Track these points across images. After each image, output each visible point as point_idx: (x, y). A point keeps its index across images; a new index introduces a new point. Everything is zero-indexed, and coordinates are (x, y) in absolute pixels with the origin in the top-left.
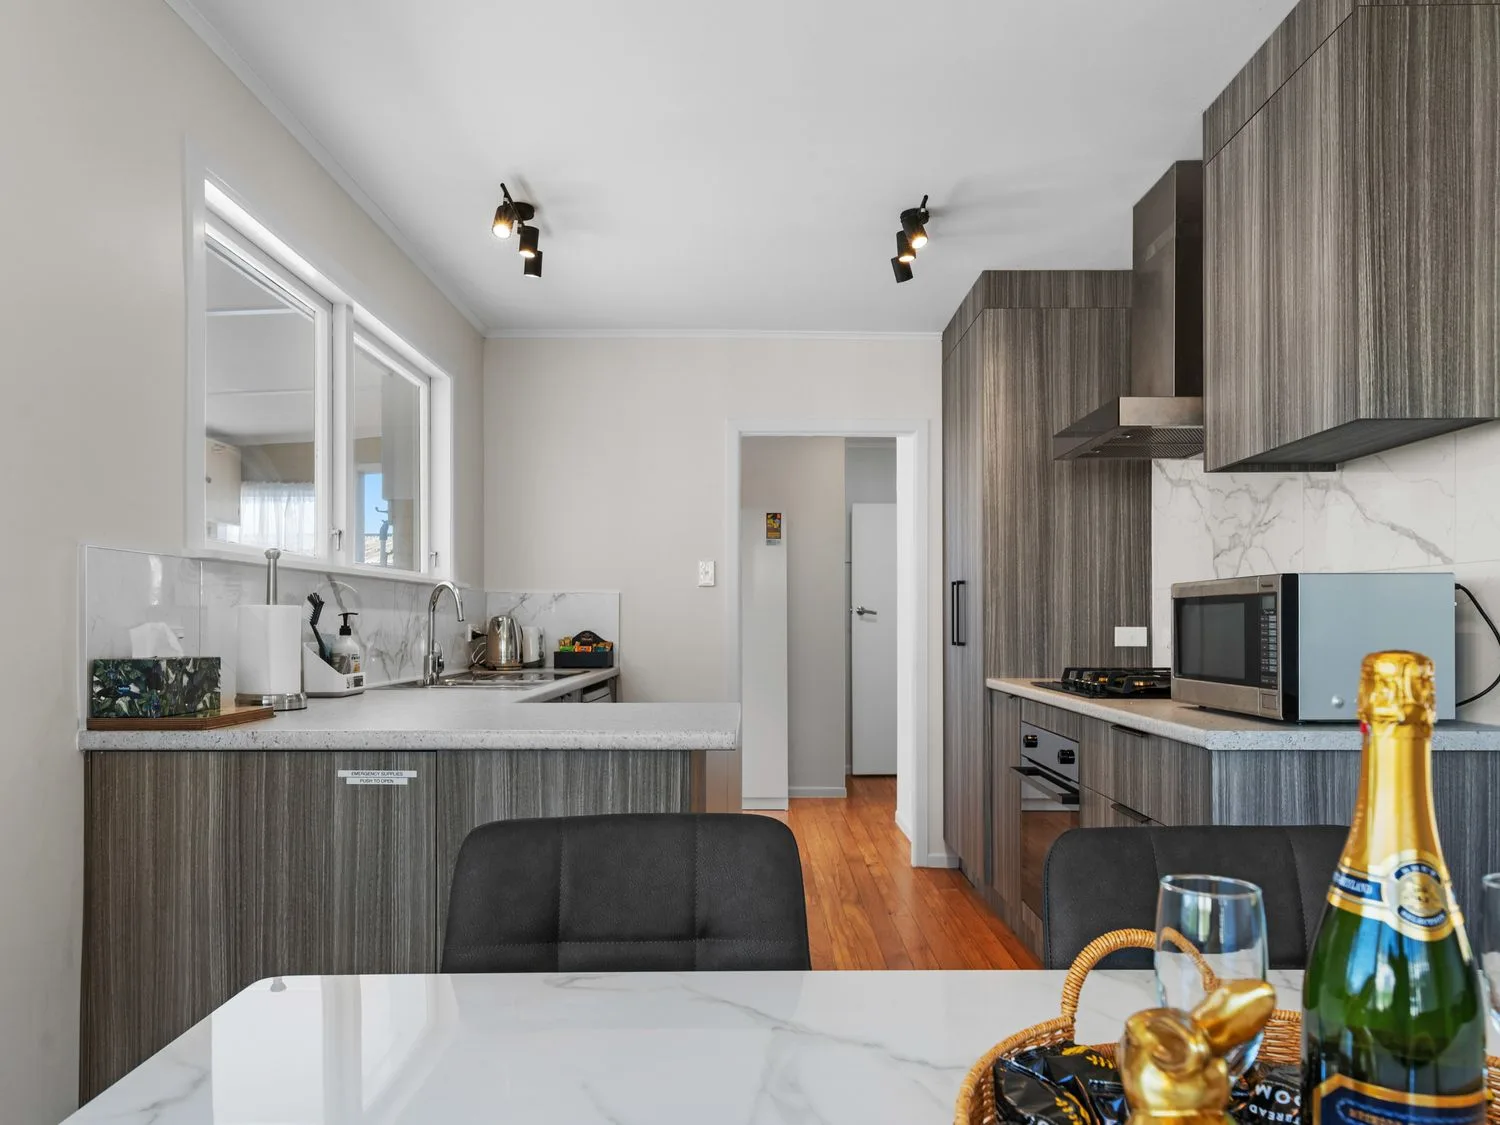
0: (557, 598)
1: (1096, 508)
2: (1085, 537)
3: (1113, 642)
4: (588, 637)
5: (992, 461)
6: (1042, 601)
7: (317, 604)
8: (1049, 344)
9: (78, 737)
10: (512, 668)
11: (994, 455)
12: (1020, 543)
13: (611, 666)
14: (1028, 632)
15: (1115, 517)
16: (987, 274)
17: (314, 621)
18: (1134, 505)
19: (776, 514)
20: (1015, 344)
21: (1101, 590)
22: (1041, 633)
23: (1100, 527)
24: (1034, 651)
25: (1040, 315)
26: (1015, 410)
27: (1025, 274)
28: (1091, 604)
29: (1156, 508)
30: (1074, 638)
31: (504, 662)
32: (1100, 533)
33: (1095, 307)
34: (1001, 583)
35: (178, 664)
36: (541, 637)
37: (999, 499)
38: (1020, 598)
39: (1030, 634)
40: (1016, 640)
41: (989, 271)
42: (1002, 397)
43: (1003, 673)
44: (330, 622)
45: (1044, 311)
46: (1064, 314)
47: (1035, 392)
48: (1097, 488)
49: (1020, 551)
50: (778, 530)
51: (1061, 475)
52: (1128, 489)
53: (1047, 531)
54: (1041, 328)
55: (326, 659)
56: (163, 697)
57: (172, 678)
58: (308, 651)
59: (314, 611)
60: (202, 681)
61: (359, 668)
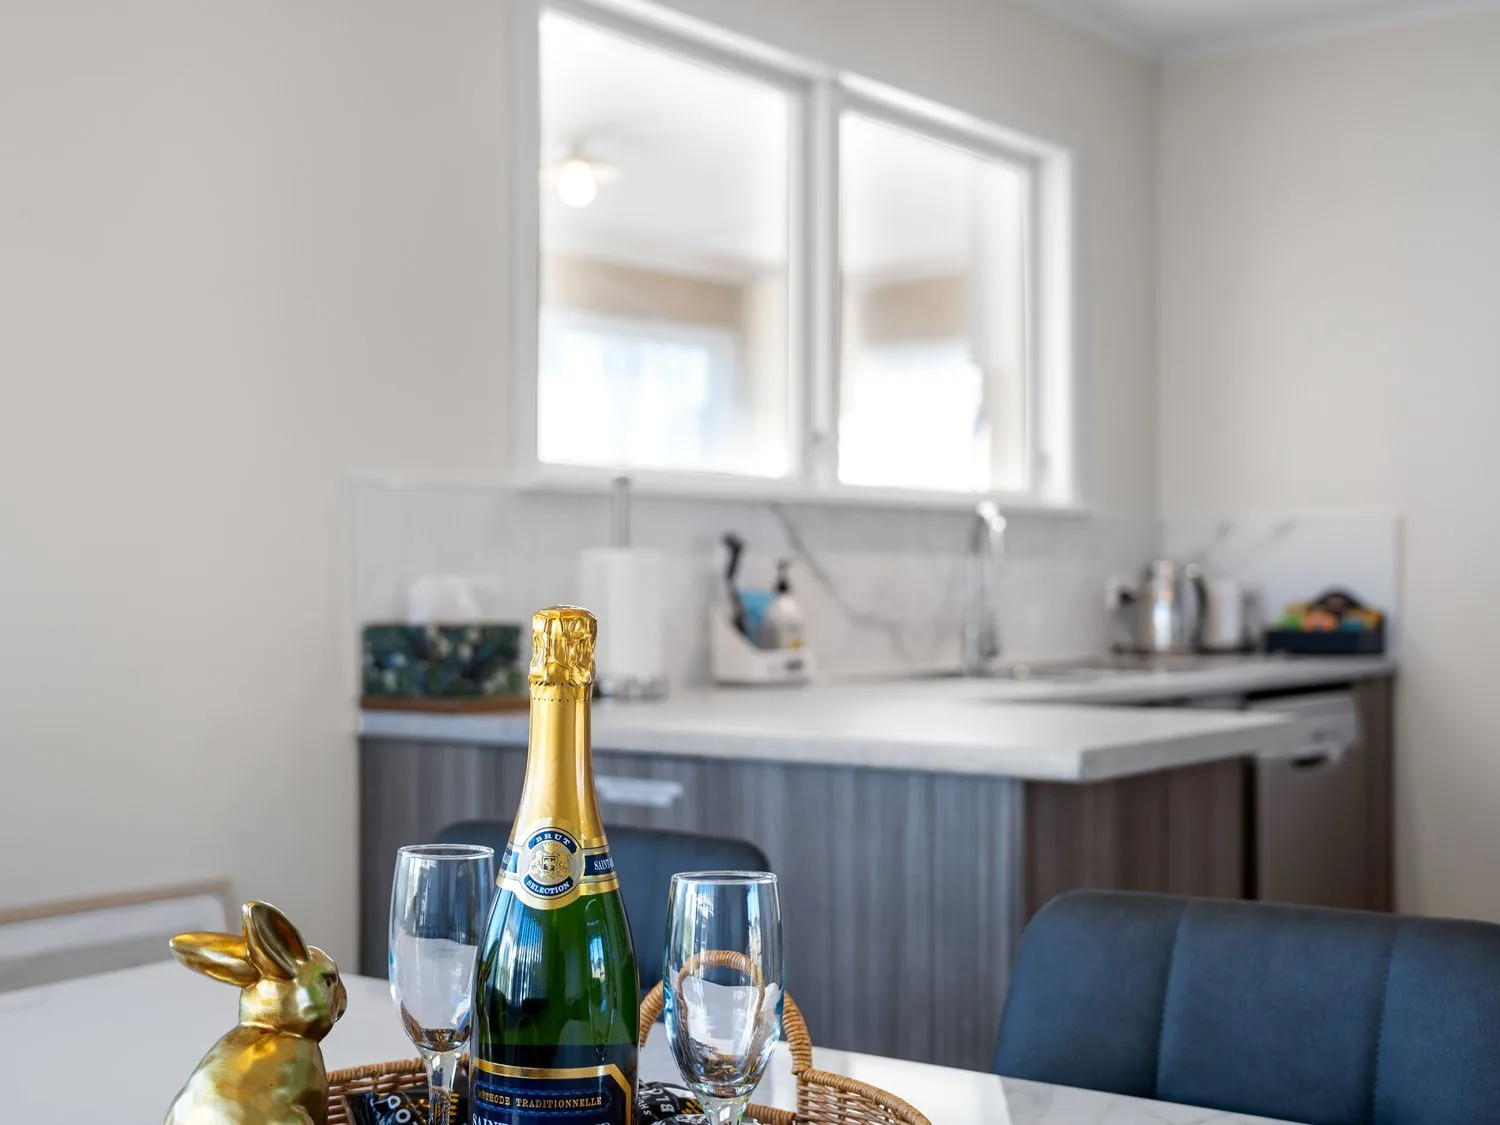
0: (1282, 532)
4: (1339, 603)
7: (735, 547)
9: (349, 721)
10: (1176, 653)
17: (732, 570)
31: (1162, 643)
35: (454, 632)
36: (1250, 600)
44: (756, 574)
55: (740, 630)
56: (431, 671)
57: (446, 648)
58: (715, 619)
59: (731, 560)
60: (493, 654)
61: (799, 645)
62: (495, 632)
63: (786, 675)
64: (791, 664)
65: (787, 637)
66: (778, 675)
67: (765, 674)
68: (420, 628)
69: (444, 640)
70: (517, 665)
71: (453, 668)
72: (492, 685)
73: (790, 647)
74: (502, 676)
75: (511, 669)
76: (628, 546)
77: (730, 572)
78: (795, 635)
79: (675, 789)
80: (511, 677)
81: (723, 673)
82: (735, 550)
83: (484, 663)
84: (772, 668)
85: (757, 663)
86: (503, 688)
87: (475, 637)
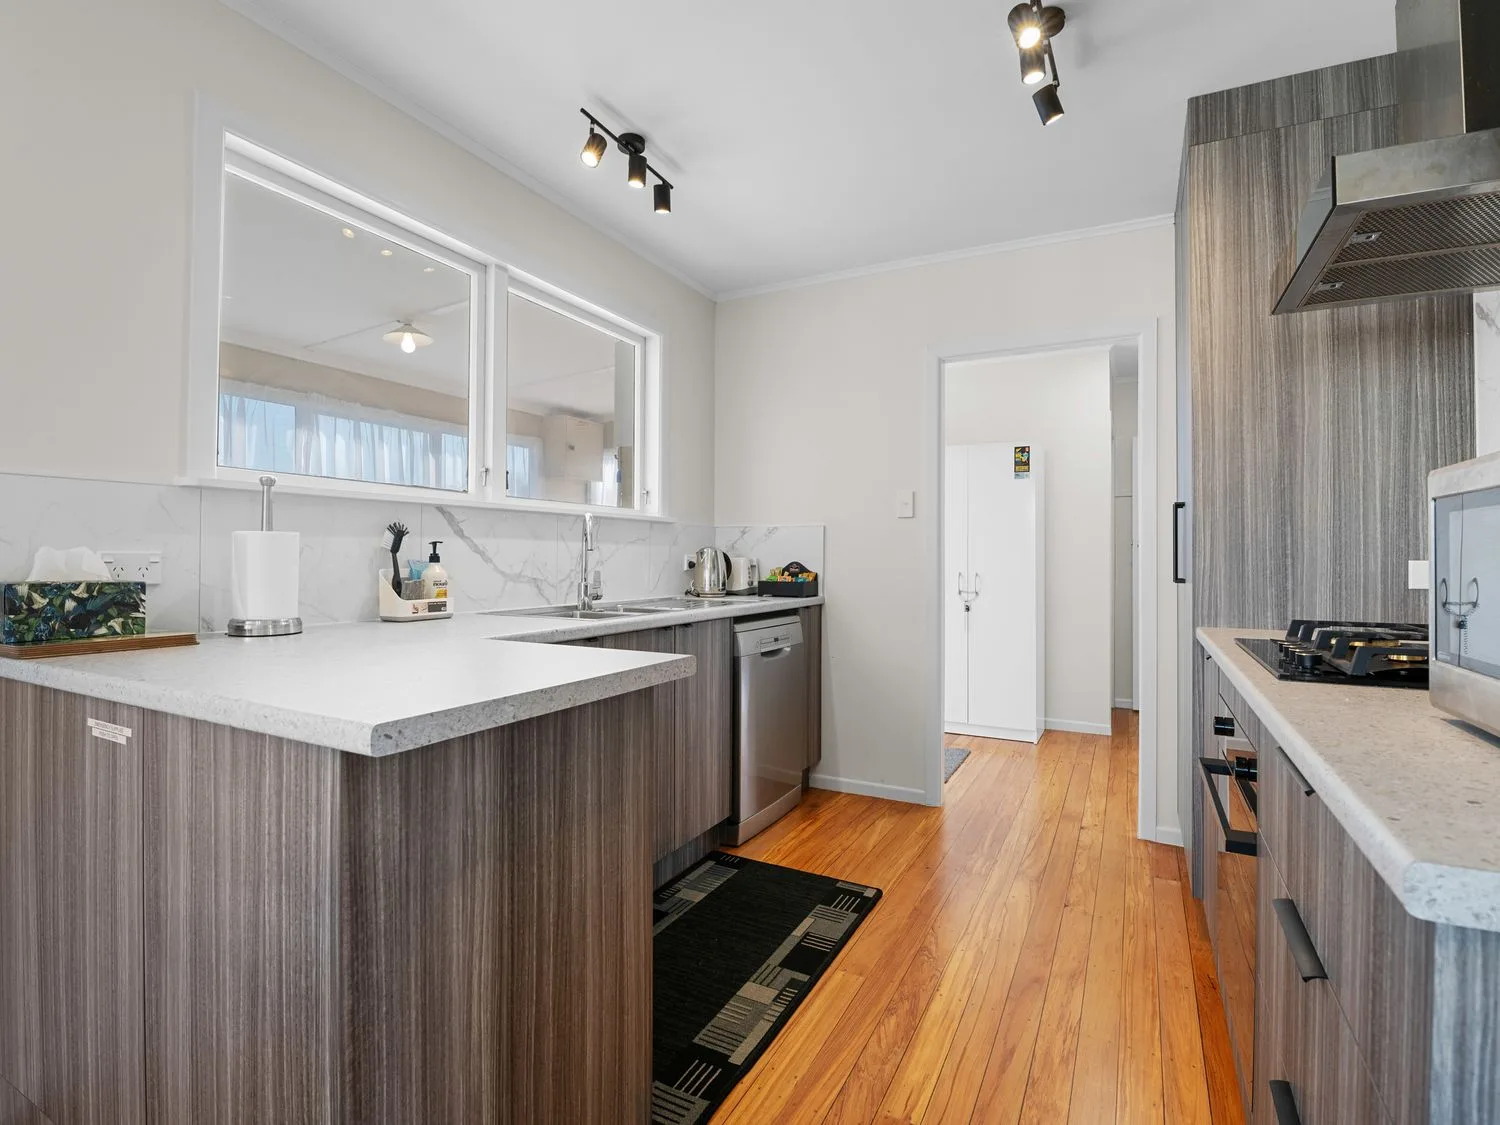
0: (771, 532)
1: (1374, 392)
2: (1356, 433)
3: (1406, 583)
4: (796, 568)
5: (1204, 342)
6: (1284, 524)
8: (1291, 174)
10: (714, 595)
11: (1208, 332)
12: (1247, 446)
13: (816, 595)
14: (1260, 568)
15: (1407, 401)
16: (1195, 103)
18: (1441, 382)
19: (1024, 448)
20: (1237, 183)
21: (1384, 507)
22: (1281, 570)
23: (1381, 418)
24: (1271, 592)
25: (1275, 134)
26: (1239, 270)
27: (1250, 90)
28: (1366, 529)
29: (1481, 381)
30: (1337, 575)
31: (707, 589)
32: (1382, 429)
33: (1364, 107)
34: (1219, 502)
36: (752, 567)
37: (1216, 390)
38: (1248, 520)
39: (1265, 569)
40: (1242, 577)
41: (1197, 98)
42: (1218, 255)
43: (1221, 620)
45: (1283, 131)
46: (1315, 129)
47: (1270, 242)
48: (1376, 364)
49: (1248, 457)
50: (1027, 463)
51: (1313, 350)
52: (1431, 359)
53: (1292, 427)
54: (1278, 154)
55: (397, 585)
56: (20, 622)
57: (40, 602)
58: (382, 578)
59: (395, 540)
60: (106, 607)
61: (445, 594)
62: (107, 590)
63: (427, 614)
64: (433, 607)
65: (436, 590)
66: (420, 614)
67: (409, 614)
68: (10, 587)
69: (35, 596)
70: (135, 615)
71: (50, 619)
72: (103, 630)
73: (438, 596)
74: (116, 624)
75: (126, 618)
76: (270, 528)
77: (395, 548)
78: (443, 588)
79: (128, 732)
80: (124, 625)
81: (384, 613)
82: (399, 534)
83: (95, 613)
84: (416, 610)
85: (404, 607)
86: (115, 633)
87: (80, 592)
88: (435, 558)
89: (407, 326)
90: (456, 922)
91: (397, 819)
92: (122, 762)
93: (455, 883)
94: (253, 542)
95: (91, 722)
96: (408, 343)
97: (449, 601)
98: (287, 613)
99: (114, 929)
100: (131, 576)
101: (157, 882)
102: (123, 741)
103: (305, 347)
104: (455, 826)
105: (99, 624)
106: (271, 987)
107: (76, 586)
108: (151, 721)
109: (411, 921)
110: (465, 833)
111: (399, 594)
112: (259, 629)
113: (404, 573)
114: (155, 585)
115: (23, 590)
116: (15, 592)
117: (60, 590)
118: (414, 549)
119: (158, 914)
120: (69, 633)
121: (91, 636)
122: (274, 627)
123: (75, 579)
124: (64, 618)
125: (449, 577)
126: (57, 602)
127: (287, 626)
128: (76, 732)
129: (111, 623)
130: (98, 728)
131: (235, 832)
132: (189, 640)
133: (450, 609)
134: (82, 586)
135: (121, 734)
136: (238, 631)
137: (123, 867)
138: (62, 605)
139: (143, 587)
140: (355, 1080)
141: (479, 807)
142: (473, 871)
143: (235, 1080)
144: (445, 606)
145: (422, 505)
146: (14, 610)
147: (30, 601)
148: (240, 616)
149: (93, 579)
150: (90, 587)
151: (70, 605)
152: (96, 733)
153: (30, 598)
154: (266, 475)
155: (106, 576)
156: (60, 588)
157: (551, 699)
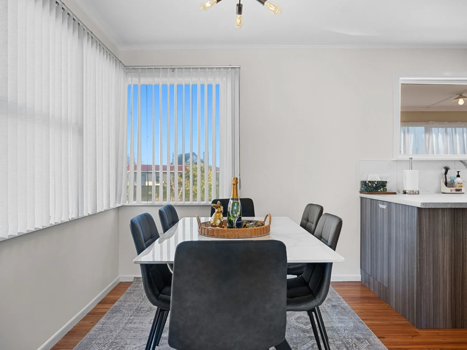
55: (446, 184)
56: (367, 188)
57: (370, 184)
58: (442, 181)
59: (446, 171)
60: (380, 186)
61: (462, 187)
62: (380, 182)
63: (455, 192)
64: (457, 190)
65: (458, 185)
66: (453, 192)
67: (449, 191)
68: (365, 181)
69: (369, 183)
70: (385, 188)
71: (371, 188)
72: (380, 190)
73: (459, 187)
74: (382, 189)
75: (384, 188)
76: (412, 169)
77: (446, 173)
78: (461, 185)
79: (386, 206)
80: (383, 190)
81: (442, 191)
82: (447, 169)
83: (378, 187)
84: (452, 191)
85: (448, 190)
86: (382, 191)
87: (376, 183)
88: (458, 176)
89: (461, 96)
90: (440, 245)
91: (428, 222)
92: (385, 211)
93: (440, 237)
94: (408, 172)
95: (380, 205)
96: (461, 102)
97: (463, 189)
98: (416, 189)
99: (383, 241)
100: (384, 180)
101: (390, 232)
102: (385, 208)
103: (427, 107)
104: (440, 227)
105: (379, 189)
106: (407, 247)
107: (375, 182)
108: (389, 204)
109: (431, 241)
110: (443, 228)
111: (446, 186)
112: (410, 192)
113: (448, 180)
114: (388, 182)
115: (367, 182)
116: (366, 182)
117: (372, 182)
118: (452, 174)
119: (390, 237)
120: (374, 191)
121: (378, 191)
122: (413, 192)
123: (376, 180)
124: (373, 187)
125: (463, 181)
126: (372, 185)
127: (416, 192)
128: (377, 206)
129: (381, 189)
130: (381, 206)
131: (402, 222)
132: (395, 193)
133: (463, 191)
134: (376, 182)
135: (384, 207)
136: (405, 193)
137: (385, 230)
138: (373, 185)
139: (386, 182)
140: (420, 263)
141: (446, 225)
142: (445, 237)
143: (402, 264)
144: (461, 190)
145: (455, 161)
146: (366, 186)
147: (368, 184)
148: (405, 189)
149: (378, 180)
150: (377, 182)
151: (374, 185)
152: (380, 207)
153: (368, 183)
154: (410, 157)
155: (380, 180)
156: (373, 182)
157: (461, 205)
